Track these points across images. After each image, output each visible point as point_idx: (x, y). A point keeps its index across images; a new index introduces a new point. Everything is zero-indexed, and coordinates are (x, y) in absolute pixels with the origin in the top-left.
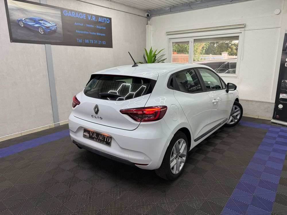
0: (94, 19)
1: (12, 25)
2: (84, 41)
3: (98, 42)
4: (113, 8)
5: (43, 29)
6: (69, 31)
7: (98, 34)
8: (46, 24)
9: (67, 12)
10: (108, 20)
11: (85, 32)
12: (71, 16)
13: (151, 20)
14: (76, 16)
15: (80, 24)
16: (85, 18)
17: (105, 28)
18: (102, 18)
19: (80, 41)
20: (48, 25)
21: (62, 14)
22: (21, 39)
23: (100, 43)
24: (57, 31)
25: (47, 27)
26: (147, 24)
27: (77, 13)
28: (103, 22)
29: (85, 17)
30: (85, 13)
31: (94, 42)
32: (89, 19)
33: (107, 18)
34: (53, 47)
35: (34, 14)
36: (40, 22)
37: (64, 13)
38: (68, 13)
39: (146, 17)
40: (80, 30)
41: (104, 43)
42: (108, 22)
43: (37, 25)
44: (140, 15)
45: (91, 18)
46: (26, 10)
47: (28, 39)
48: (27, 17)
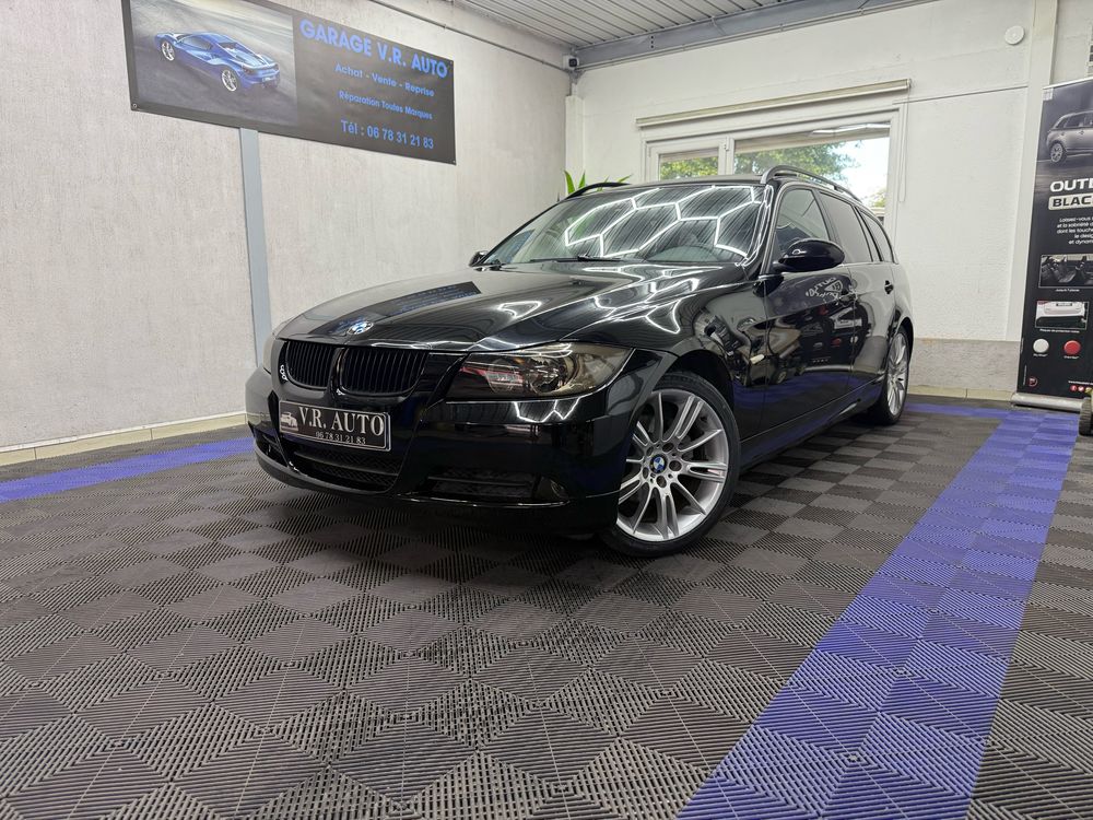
0: (397, 58)
1: (138, 49)
2: (365, 131)
3: (409, 140)
4: (458, 29)
5: (234, 74)
6: (318, 92)
7: (408, 110)
8: (244, 61)
9: (312, 26)
10: (441, 68)
11: (367, 101)
12: (326, 41)
13: (580, 81)
14: (341, 44)
15: (354, 73)
16: (369, 54)
17: (432, 94)
18: (423, 58)
19: (353, 129)
20: (252, 64)
21: (296, 30)
22: (164, 103)
23: (416, 141)
24: (278, 89)
25: (247, 70)
26: (570, 94)
27: (343, 34)
28: (426, 71)
29: (370, 48)
30: (368, 36)
31: (396, 136)
32: (383, 58)
33: (439, 59)
34: (265, 139)
35: (210, 23)
36: (227, 50)
37: (302, 27)
38: (316, 28)
39: (566, 71)
40: (354, 91)
41: (429, 143)
42: (443, 75)
43: (216, 61)
44: (546, 60)
45: (389, 54)
46: (185, 9)
47: (184, 103)
48: (185, 31)
